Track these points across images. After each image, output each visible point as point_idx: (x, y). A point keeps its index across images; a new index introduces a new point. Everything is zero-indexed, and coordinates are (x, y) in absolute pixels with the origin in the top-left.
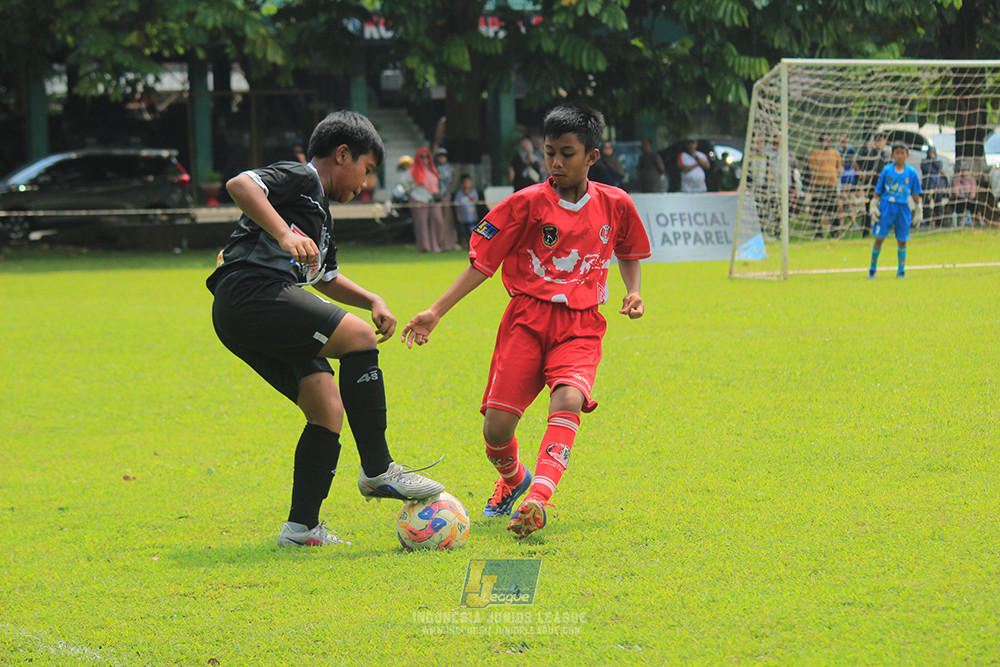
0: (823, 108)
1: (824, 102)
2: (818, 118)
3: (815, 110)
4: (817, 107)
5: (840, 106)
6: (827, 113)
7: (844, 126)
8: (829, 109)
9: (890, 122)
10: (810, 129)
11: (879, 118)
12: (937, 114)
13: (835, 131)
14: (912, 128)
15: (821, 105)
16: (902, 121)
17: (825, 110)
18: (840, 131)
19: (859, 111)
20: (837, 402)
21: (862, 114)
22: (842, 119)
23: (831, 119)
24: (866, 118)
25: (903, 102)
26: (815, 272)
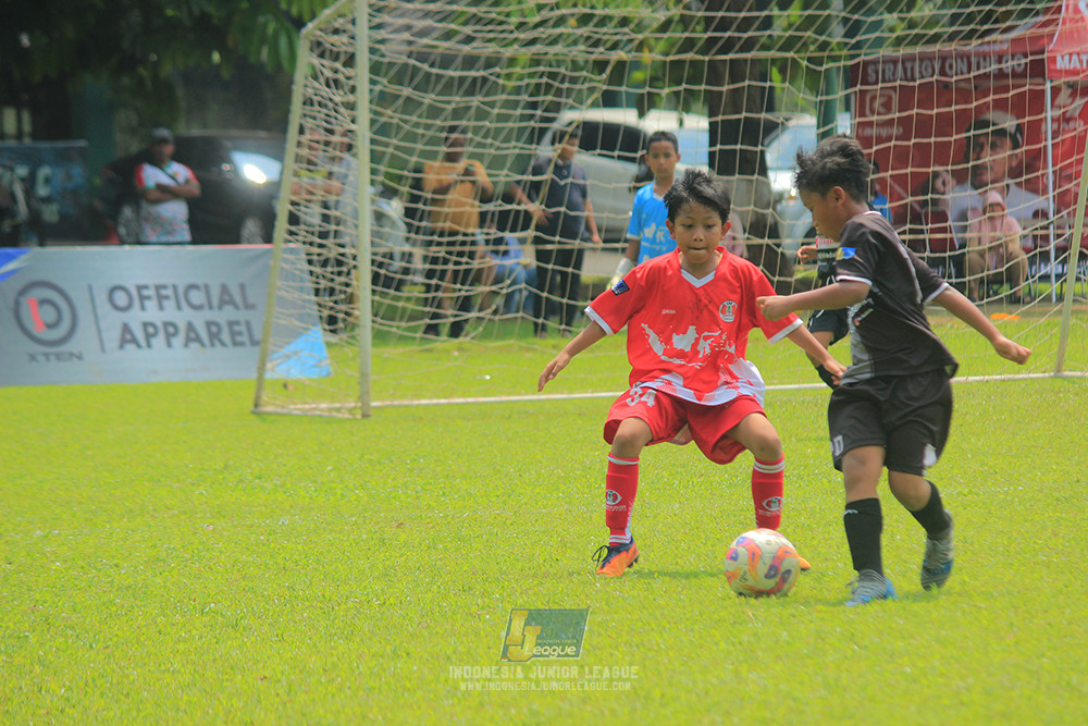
0: (439, 77)
1: (440, 67)
2: (428, 99)
3: (426, 84)
4: (428, 75)
5: (473, 73)
6: (449, 87)
7: (481, 115)
8: (452, 78)
9: (572, 108)
10: (414, 118)
11: (550, 98)
12: (665, 91)
13: (464, 123)
14: (625, 116)
15: (435, 71)
16: (595, 105)
17: (444, 81)
18: (472, 123)
19: (511, 84)
20: (449, 658)
21: (518, 90)
22: (476, 101)
23: (457, 100)
24: (525, 97)
25: (600, 66)
26: (423, 402)
